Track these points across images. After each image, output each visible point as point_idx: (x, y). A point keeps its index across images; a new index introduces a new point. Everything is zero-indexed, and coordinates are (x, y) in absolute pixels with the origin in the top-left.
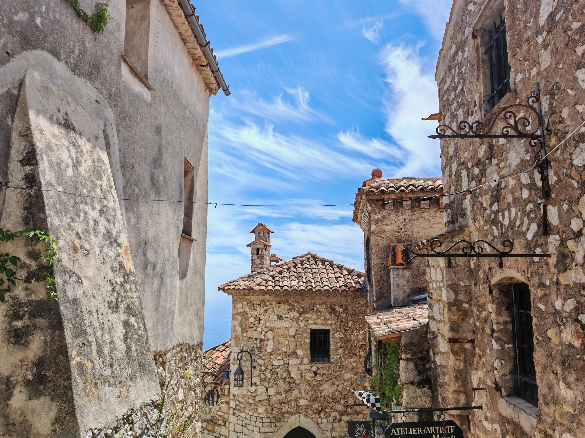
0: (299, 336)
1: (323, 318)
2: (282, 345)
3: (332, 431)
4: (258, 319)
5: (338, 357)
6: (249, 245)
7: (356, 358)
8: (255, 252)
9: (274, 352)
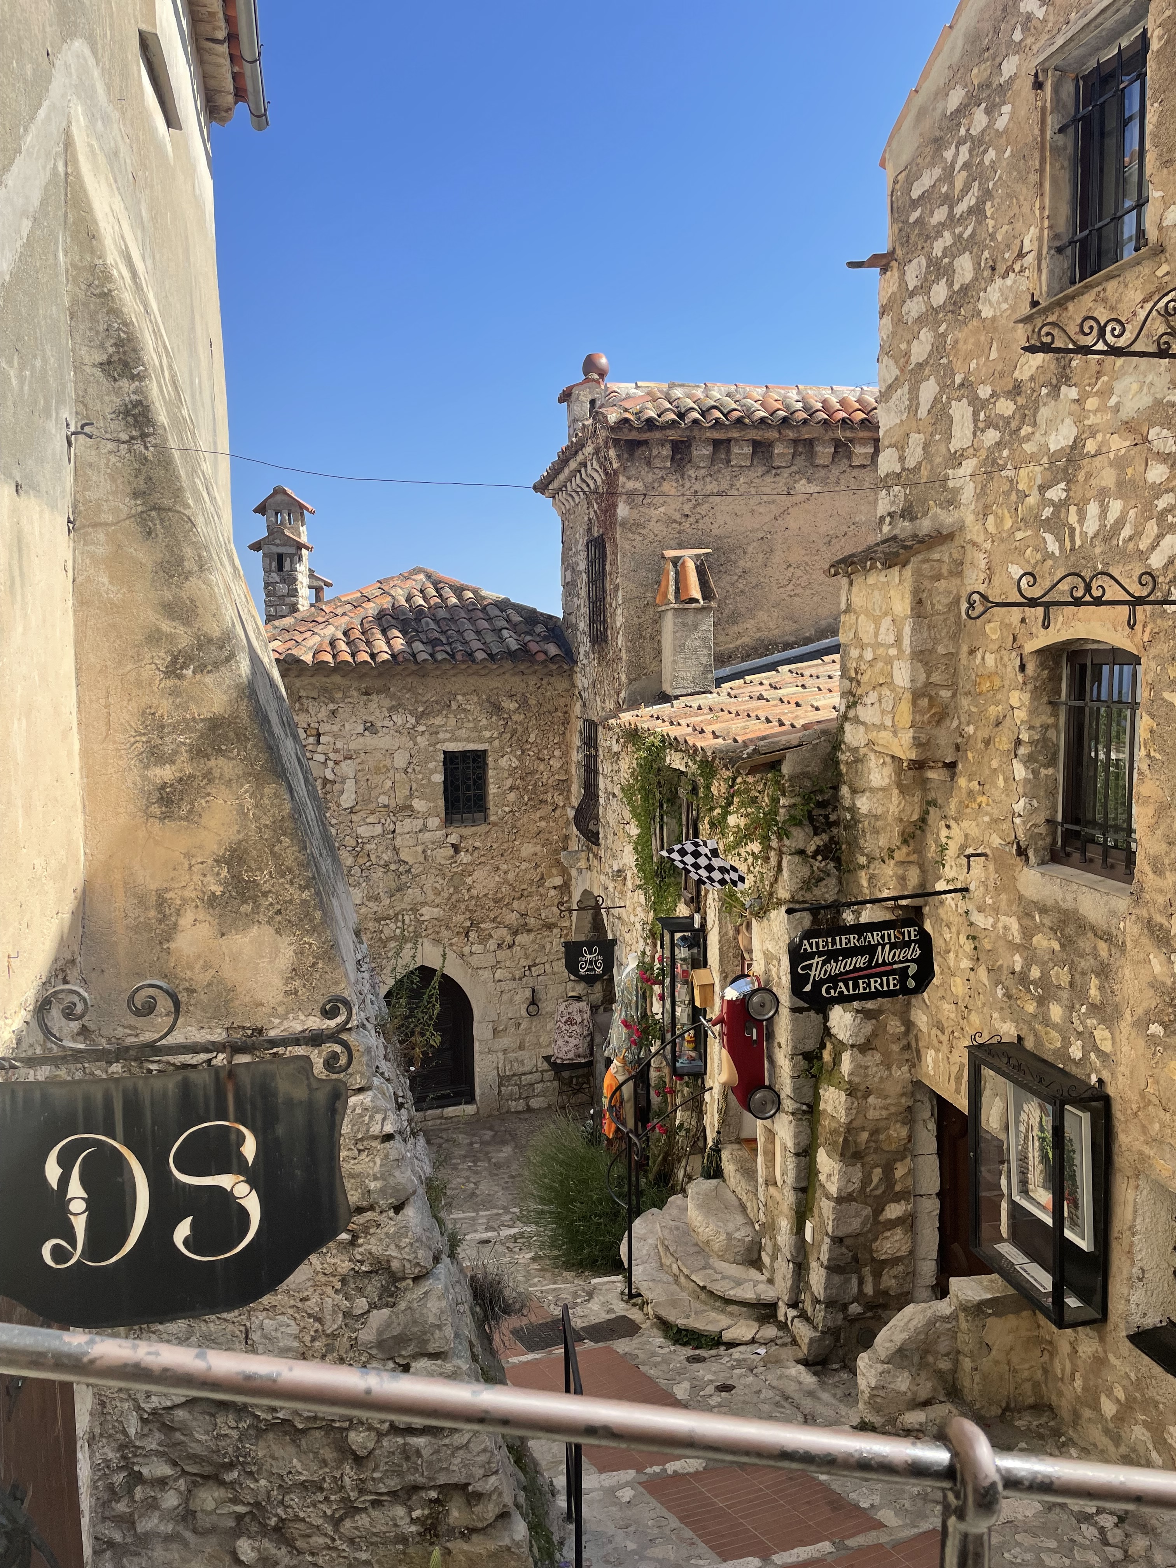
0: (418, 769)
1: (471, 725)
2: (379, 790)
3: (494, 968)
4: (314, 732)
5: (507, 809)
6: (256, 547)
7: (546, 810)
8: (274, 564)
9: (358, 808)
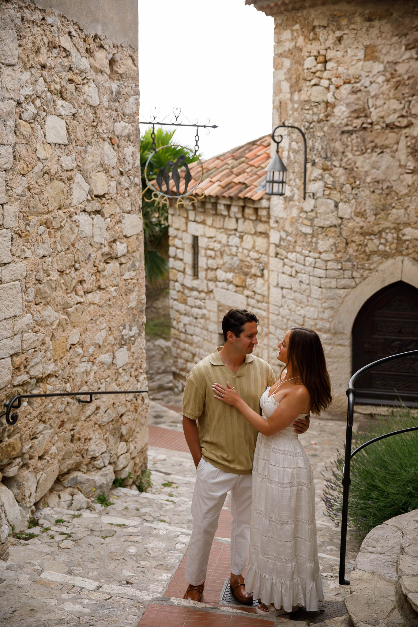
4: (322, 59)
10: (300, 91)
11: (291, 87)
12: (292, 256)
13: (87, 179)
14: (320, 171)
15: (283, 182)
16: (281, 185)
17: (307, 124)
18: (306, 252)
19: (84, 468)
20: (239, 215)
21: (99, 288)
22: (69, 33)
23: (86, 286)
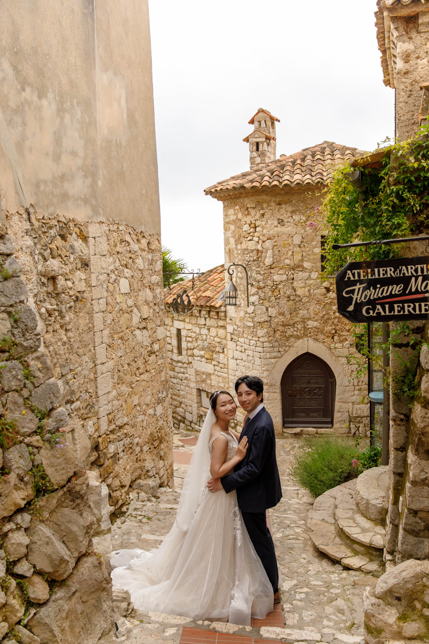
0: (306, 245)
2: (284, 256)
4: (253, 226)
6: (247, 140)
8: (255, 148)
9: (274, 266)
10: (241, 243)
11: (236, 241)
12: (241, 340)
13: (139, 310)
14: (256, 290)
15: (235, 298)
16: (234, 299)
17: (247, 263)
18: (251, 338)
19: (143, 477)
20: (207, 316)
21: (147, 371)
22: (129, 233)
23: (141, 371)
